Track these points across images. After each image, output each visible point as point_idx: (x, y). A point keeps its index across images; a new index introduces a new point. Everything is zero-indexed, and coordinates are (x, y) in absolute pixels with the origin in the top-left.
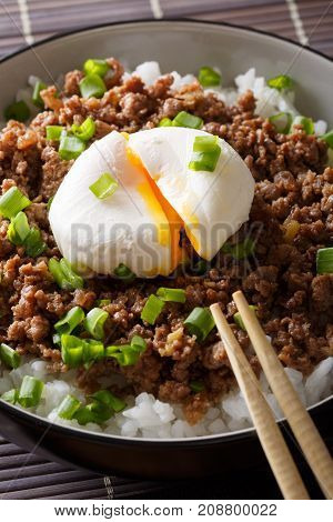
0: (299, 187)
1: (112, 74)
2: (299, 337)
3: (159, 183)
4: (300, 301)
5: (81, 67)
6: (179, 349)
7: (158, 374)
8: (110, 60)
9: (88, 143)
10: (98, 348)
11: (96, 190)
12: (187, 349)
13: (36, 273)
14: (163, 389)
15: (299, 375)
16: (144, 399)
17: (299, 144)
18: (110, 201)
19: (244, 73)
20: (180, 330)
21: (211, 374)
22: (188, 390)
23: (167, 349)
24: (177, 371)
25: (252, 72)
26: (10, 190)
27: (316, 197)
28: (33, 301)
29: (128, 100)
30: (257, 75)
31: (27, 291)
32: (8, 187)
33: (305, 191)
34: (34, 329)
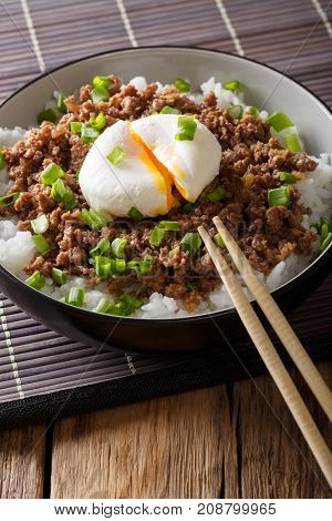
0: (252, 153)
1: (113, 86)
2: (260, 249)
5: (91, 83)
7: (164, 280)
8: (111, 76)
9: (101, 131)
10: (121, 263)
11: (110, 158)
12: (183, 260)
13: (74, 218)
14: (169, 289)
15: (261, 275)
16: (155, 296)
17: (249, 125)
18: (122, 165)
19: (206, 81)
20: (178, 248)
22: (186, 289)
23: (169, 262)
24: (177, 277)
25: (212, 79)
26: (49, 166)
27: (264, 159)
28: (73, 237)
29: (127, 102)
30: (216, 82)
31: (68, 231)
32: (48, 164)
33: (257, 156)
34: (76, 255)
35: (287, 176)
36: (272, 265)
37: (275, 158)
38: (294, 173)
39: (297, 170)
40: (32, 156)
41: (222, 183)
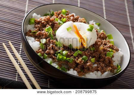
0: (102, 42)
1: (67, 13)
3: (79, 32)
4: (103, 60)
5: (62, 10)
6: (81, 62)
7: (76, 66)
8: (67, 11)
9: (64, 22)
10: (65, 58)
12: (82, 62)
13: (54, 42)
14: (76, 69)
15: (101, 73)
16: (72, 70)
17: (102, 35)
18: (70, 32)
19: (91, 21)
20: (81, 59)
21: (85, 69)
22: (80, 70)
23: (78, 62)
24: (79, 66)
26: (48, 27)
27: (105, 44)
28: (52, 47)
29: (72, 18)
30: (94, 22)
31: (51, 45)
32: (48, 26)
33: (103, 43)
34: (52, 52)
35: (112, 51)
36: (104, 72)
37: (109, 45)
38: (113, 50)
39: (114, 50)
40: (44, 23)
41: (94, 47)
